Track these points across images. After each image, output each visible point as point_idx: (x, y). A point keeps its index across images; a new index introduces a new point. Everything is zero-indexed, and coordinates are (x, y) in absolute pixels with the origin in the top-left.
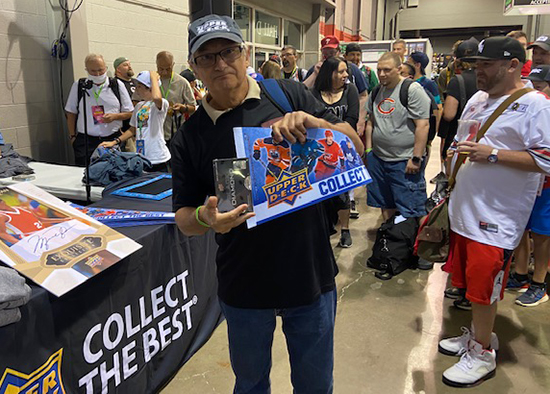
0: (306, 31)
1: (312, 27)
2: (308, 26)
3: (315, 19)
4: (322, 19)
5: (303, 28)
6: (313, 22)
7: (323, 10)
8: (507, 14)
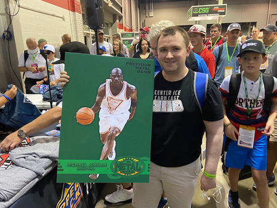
0: (111, 26)
1: (114, 25)
2: (112, 24)
3: (114, 21)
4: (118, 21)
5: (110, 25)
6: (114, 23)
7: (117, 17)
8: (189, 20)
